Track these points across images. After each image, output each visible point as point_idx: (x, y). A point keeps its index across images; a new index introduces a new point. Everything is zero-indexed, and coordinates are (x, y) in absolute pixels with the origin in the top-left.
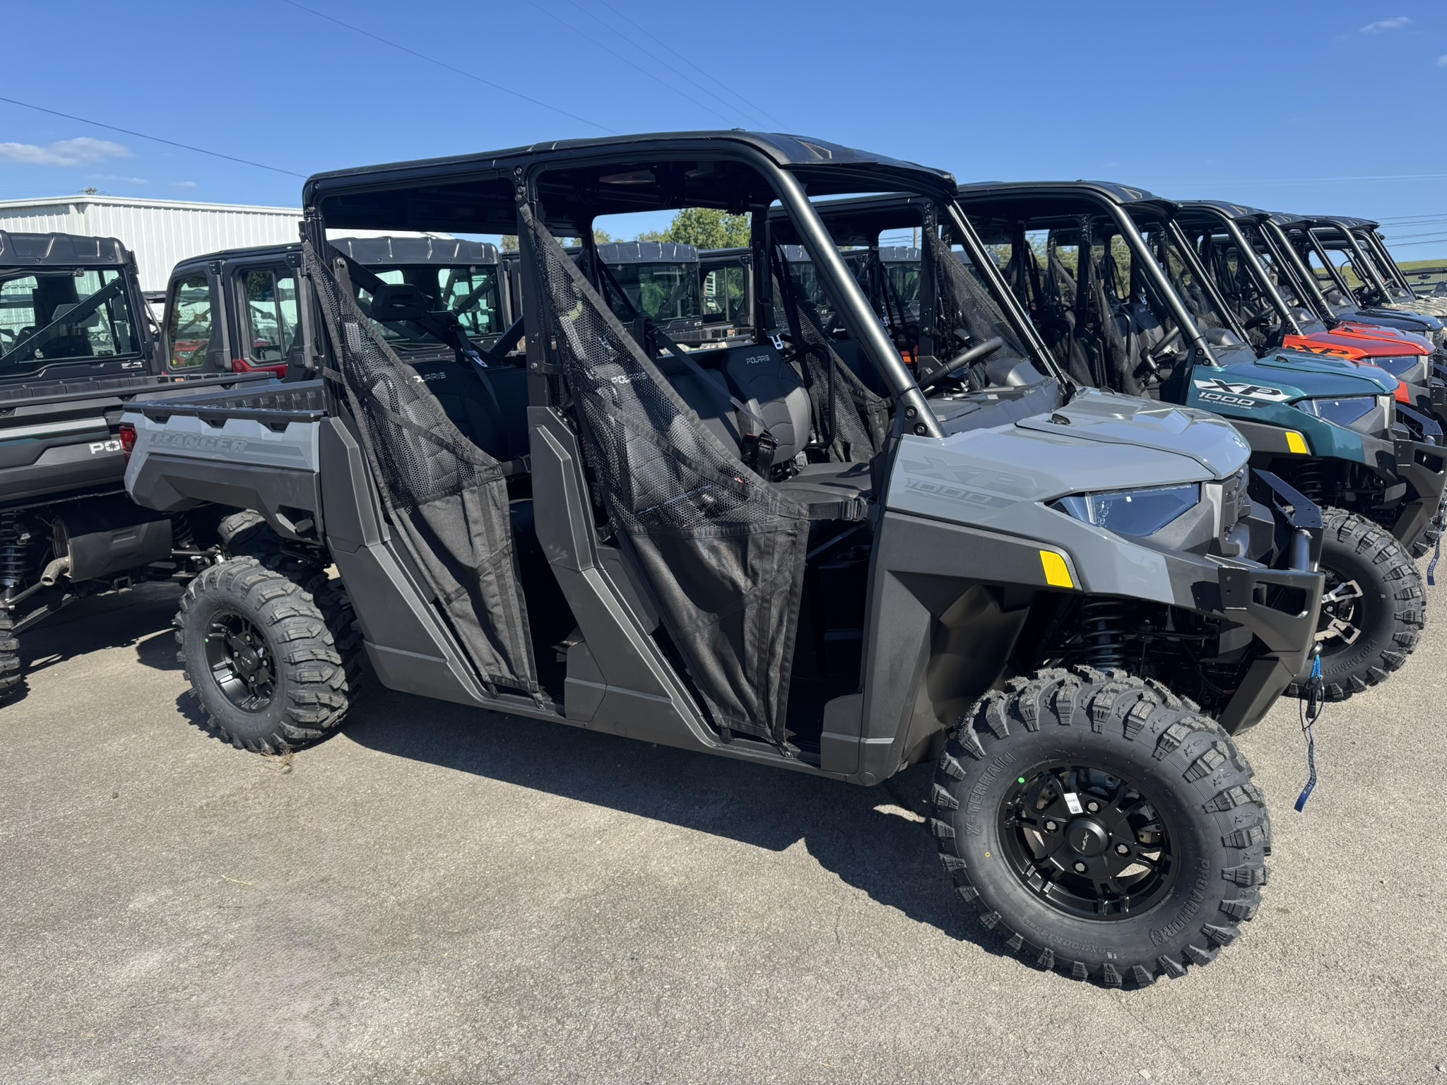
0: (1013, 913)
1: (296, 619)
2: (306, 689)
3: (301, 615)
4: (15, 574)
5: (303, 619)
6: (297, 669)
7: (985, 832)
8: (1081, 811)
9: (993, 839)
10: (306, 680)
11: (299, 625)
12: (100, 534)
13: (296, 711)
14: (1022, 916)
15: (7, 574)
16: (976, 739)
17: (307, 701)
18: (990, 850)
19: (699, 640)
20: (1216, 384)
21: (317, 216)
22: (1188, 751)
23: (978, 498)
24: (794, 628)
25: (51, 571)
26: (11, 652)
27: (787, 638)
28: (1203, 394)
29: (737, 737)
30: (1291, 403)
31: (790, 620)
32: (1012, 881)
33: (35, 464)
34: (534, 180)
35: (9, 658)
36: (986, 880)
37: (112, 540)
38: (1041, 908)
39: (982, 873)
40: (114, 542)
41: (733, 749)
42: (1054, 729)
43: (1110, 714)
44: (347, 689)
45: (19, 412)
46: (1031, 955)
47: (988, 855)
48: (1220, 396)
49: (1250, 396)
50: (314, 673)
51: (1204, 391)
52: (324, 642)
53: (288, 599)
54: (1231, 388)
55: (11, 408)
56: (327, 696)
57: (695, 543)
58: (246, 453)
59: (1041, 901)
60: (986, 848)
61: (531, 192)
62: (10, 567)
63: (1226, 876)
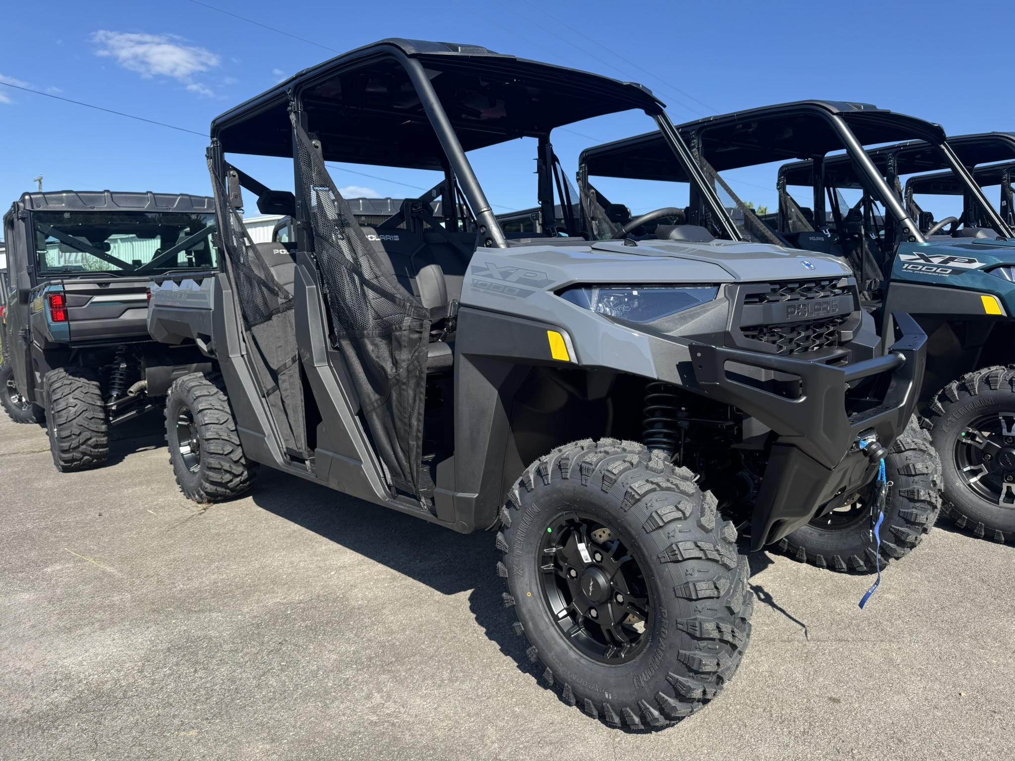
0: (544, 648)
1: (212, 411)
2: (213, 458)
3: (216, 409)
4: (119, 389)
5: (217, 411)
6: (208, 444)
7: (527, 574)
8: (590, 561)
9: (533, 581)
10: (212, 451)
11: (213, 415)
12: (165, 367)
13: (207, 473)
14: (550, 652)
15: (114, 388)
16: (517, 492)
17: (213, 466)
18: (531, 591)
19: (375, 417)
20: (918, 257)
21: (217, 144)
22: (649, 505)
23: (511, 290)
24: (423, 405)
25: (134, 388)
26: (102, 433)
27: (419, 414)
28: (906, 265)
29: (400, 494)
30: (988, 270)
31: (420, 400)
32: (547, 620)
33: (120, 318)
34: (299, 96)
35: (100, 437)
36: (527, 617)
37: (173, 372)
38: (566, 647)
39: (524, 610)
40: (174, 373)
41: (396, 503)
42: (560, 484)
43: (593, 470)
44: (244, 463)
45: (111, 286)
46: (559, 688)
47: (529, 594)
48: (921, 267)
49: (948, 265)
50: (218, 448)
51: (907, 263)
52: (228, 428)
53: (210, 398)
54: (930, 259)
55: (108, 284)
56: (228, 465)
57: (364, 341)
58: (188, 300)
59: (567, 641)
60: (528, 588)
61: (297, 105)
62: (116, 384)
63: (680, 626)
